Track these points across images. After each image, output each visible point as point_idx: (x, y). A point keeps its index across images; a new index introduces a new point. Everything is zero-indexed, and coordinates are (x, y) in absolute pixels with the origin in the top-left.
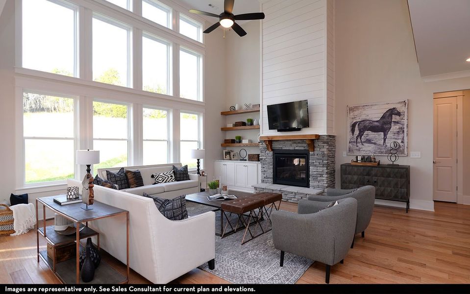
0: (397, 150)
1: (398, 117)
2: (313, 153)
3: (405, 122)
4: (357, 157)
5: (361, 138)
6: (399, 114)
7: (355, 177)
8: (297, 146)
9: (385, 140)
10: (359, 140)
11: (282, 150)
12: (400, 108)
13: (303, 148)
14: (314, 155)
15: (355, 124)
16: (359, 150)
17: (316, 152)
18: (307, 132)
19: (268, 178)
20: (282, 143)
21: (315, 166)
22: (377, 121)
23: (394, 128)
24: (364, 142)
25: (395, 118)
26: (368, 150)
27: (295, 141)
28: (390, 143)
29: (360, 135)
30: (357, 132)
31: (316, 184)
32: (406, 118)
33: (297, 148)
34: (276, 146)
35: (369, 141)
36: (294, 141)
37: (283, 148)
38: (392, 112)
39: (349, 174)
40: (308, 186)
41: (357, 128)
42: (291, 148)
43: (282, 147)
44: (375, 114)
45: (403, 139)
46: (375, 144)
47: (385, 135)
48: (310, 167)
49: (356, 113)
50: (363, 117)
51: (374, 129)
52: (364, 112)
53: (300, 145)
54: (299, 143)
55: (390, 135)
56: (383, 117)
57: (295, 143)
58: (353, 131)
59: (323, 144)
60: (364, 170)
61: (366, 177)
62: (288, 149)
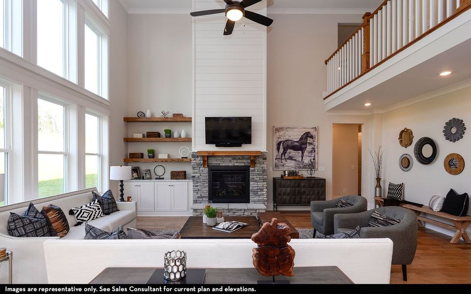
0: (312, 166)
1: (311, 139)
2: (253, 169)
3: (316, 143)
4: (285, 172)
5: (284, 156)
6: (312, 137)
7: (289, 190)
8: (236, 162)
9: (302, 157)
10: (283, 157)
11: (219, 166)
12: (313, 132)
13: (243, 164)
14: (254, 171)
15: (280, 142)
16: (283, 166)
17: (256, 168)
18: (246, 148)
19: (203, 197)
20: (220, 158)
21: (256, 181)
22: (297, 142)
23: (309, 148)
24: (287, 159)
25: (309, 140)
26: (290, 165)
27: (235, 157)
28: (307, 160)
29: (284, 153)
30: (281, 150)
31: (257, 198)
32: (316, 140)
33: (236, 164)
34: (214, 162)
35: (291, 158)
36: (233, 157)
37: (220, 165)
38: (307, 135)
39: (284, 187)
40: (248, 201)
41: (281, 147)
42: (231, 164)
43: (219, 164)
44: (295, 136)
45: (315, 157)
46: (295, 160)
47: (303, 153)
48: (250, 183)
49: (281, 133)
50: (287, 138)
51: (295, 148)
52: (287, 133)
53: (240, 161)
54: (239, 159)
55: (306, 153)
56: (301, 139)
57: (233, 159)
58: (278, 149)
59: (263, 161)
60: (295, 183)
61: (297, 189)
62: (226, 165)
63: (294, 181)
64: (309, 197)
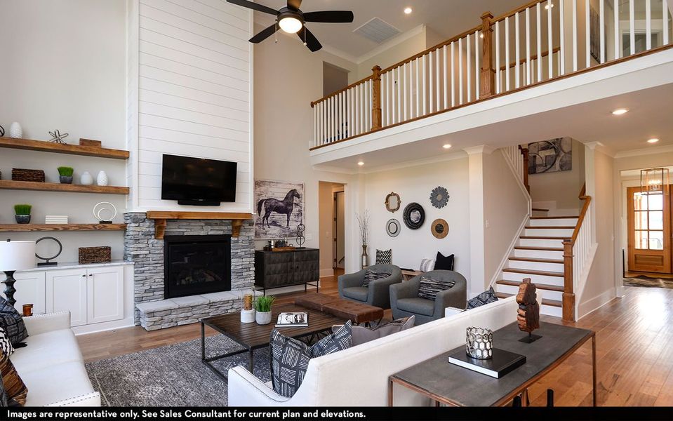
0: (299, 234)
1: (297, 199)
2: (236, 239)
3: (303, 204)
4: (270, 242)
5: (267, 219)
6: (298, 196)
7: (279, 266)
8: (211, 230)
9: (288, 223)
10: (265, 222)
11: (183, 236)
12: (300, 191)
13: (221, 233)
14: (237, 242)
15: (262, 201)
16: (266, 234)
17: (241, 238)
18: (226, 208)
19: (154, 290)
20: (185, 224)
21: (240, 257)
22: (282, 201)
23: (295, 210)
24: (271, 224)
25: (296, 200)
26: (274, 233)
27: (210, 222)
28: (293, 226)
29: (267, 216)
30: (263, 212)
31: (241, 282)
32: (303, 201)
33: (211, 233)
34: (175, 230)
35: (275, 223)
36: (208, 222)
37: (185, 234)
38: (293, 194)
39: (274, 262)
40: (228, 288)
41: (263, 208)
42: (202, 233)
43: (183, 232)
44: (279, 194)
45: (301, 221)
46: (280, 226)
47: (288, 217)
48: (232, 260)
49: (263, 189)
50: (269, 195)
51: (280, 210)
52: (270, 189)
53: (217, 228)
54: (216, 224)
55: (292, 217)
56: (286, 198)
57: (206, 224)
58: (259, 210)
59: (250, 227)
60: (287, 256)
61: (289, 264)
62: (196, 233)
63: (286, 254)
64: (302, 273)
